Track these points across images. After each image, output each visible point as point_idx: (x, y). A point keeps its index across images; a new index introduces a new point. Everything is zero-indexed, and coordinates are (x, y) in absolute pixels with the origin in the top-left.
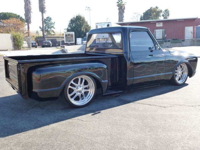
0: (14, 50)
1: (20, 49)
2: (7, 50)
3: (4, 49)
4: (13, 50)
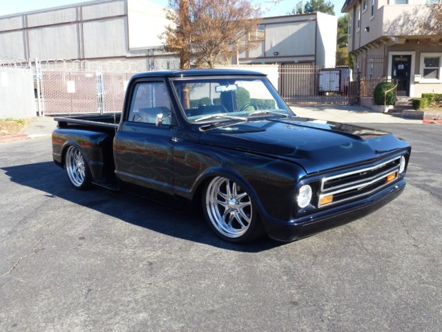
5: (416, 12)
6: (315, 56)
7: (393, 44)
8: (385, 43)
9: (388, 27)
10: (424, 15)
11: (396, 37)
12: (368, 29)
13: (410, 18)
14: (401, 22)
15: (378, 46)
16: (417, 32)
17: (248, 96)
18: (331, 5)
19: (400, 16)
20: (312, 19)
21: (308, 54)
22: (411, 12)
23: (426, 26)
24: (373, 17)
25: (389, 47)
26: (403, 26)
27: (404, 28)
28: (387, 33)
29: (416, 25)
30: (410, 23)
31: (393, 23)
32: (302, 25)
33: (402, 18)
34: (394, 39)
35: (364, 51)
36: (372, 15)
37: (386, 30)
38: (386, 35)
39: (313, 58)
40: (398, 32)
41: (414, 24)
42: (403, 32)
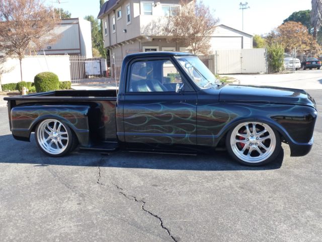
0: (269, 73)
1: (278, 71)
2: (258, 73)
3: (254, 72)
4: (266, 73)
5: (160, 21)
6: (80, 49)
7: (146, 41)
8: (140, 40)
9: (143, 30)
10: (165, 22)
11: (149, 36)
12: (126, 31)
13: (156, 25)
14: (151, 27)
15: (133, 43)
16: (161, 34)
17: (58, 80)
18: (69, 14)
19: (150, 23)
20: (75, 22)
21: (74, 48)
22: (156, 20)
23: (167, 29)
24: (130, 23)
25: (142, 43)
26: (152, 29)
27: (154, 31)
28: (143, 33)
29: (160, 29)
30: (157, 27)
31: (146, 27)
32: (68, 27)
33: (152, 24)
34: (148, 38)
35: (120, 46)
36: (129, 21)
37: (142, 32)
38: (142, 35)
39: (79, 51)
40: (150, 33)
41: (159, 28)
42: (153, 33)
